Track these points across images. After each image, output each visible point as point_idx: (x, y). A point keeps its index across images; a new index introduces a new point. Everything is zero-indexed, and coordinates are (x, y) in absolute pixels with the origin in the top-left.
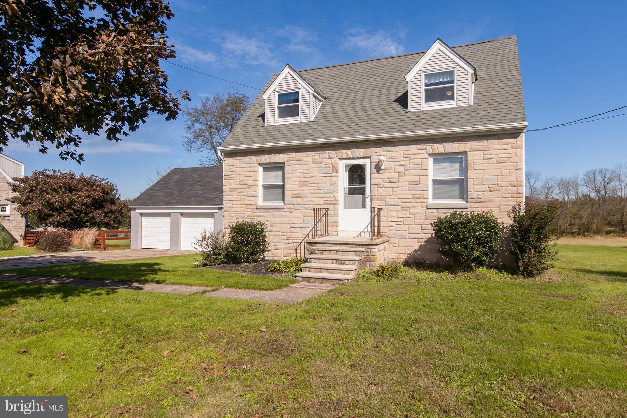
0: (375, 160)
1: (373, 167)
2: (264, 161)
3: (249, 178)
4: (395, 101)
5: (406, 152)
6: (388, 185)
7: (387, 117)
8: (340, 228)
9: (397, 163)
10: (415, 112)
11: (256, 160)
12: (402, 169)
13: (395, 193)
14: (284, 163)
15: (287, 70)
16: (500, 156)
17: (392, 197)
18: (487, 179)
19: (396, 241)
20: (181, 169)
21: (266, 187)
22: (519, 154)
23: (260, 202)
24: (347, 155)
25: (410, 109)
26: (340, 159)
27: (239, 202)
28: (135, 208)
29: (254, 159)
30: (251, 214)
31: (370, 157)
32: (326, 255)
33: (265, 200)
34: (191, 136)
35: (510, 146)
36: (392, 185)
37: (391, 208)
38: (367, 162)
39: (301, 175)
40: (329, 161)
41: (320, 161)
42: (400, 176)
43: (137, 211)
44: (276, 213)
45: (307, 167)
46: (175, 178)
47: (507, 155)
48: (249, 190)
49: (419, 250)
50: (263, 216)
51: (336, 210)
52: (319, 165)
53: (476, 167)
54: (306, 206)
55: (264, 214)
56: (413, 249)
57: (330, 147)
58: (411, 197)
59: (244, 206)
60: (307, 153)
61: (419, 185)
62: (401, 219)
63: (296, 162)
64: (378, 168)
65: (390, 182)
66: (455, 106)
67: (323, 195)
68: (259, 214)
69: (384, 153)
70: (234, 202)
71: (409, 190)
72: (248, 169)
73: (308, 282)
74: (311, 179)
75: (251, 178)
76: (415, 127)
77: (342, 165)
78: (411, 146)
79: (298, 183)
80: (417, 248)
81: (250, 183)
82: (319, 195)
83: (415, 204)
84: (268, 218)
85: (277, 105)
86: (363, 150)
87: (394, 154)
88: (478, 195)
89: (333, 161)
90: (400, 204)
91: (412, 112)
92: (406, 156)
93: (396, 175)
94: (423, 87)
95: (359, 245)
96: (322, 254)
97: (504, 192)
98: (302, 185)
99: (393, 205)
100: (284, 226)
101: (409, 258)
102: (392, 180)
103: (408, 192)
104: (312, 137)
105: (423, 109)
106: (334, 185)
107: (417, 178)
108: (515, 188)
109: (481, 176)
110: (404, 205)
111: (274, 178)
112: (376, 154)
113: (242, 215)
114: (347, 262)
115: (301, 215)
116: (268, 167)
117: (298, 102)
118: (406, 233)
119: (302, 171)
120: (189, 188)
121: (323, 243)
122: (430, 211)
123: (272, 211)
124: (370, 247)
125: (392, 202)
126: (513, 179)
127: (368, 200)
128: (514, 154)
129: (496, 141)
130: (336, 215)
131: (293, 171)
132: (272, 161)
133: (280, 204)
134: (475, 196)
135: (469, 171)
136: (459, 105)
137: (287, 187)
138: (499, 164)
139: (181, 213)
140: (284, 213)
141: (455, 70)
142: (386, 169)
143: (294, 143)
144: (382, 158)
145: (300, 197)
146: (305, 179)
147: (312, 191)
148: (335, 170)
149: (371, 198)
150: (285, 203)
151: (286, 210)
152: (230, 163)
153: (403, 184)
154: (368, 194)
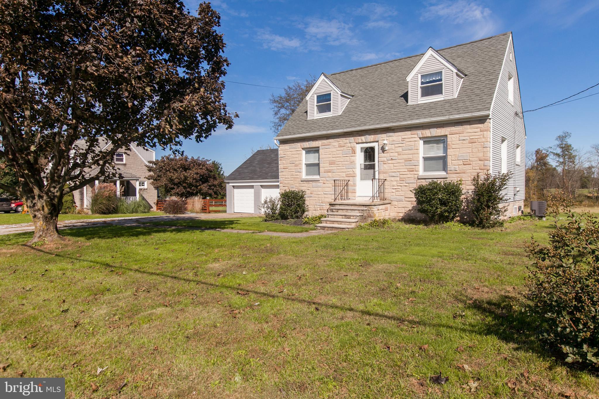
0: (381, 143)
1: (380, 148)
2: (305, 147)
3: (295, 159)
4: (402, 96)
5: (403, 137)
6: (390, 162)
7: (392, 110)
8: (357, 194)
9: (397, 145)
10: (413, 105)
11: (301, 146)
12: (400, 150)
13: (395, 168)
14: (319, 147)
15: (322, 77)
16: (471, 137)
17: (393, 171)
18: (462, 156)
19: (396, 203)
20: (263, 151)
21: (308, 165)
22: (485, 136)
23: (304, 176)
24: (362, 140)
25: (410, 103)
26: (357, 143)
27: (289, 177)
28: (229, 182)
29: (299, 145)
30: (298, 185)
31: (377, 141)
32: (340, 213)
33: (307, 174)
34: (277, 121)
35: (479, 130)
36: (393, 161)
37: (392, 179)
38: (376, 145)
39: (330, 156)
40: (349, 145)
41: (343, 145)
42: (399, 155)
43: (230, 184)
44: (314, 184)
45: (334, 150)
46: (258, 158)
47: (477, 137)
48: (296, 168)
49: (412, 210)
50: (304, 186)
51: (354, 181)
52: (342, 148)
53: (454, 146)
54: (334, 179)
55: (306, 185)
56: (408, 209)
57: (350, 134)
58: (406, 170)
59: (292, 179)
61: (412, 162)
62: (400, 187)
63: (327, 147)
64: (383, 150)
65: (392, 159)
66: (443, 99)
67: (345, 170)
69: (388, 138)
70: (286, 177)
71: (405, 165)
72: (295, 152)
73: (324, 230)
74: (337, 158)
75: (297, 159)
76: (411, 117)
77: (358, 147)
78: (406, 132)
79: (328, 162)
80: (410, 208)
81: (297, 163)
82: (343, 170)
83: (409, 176)
84: (307, 187)
85: (316, 104)
86: (373, 136)
87: (394, 138)
88: (455, 168)
89: (352, 145)
90: (399, 175)
91: (411, 105)
92: (403, 139)
93: (396, 154)
94: (420, 85)
95: (363, 205)
96: (337, 212)
97: (474, 165)
98: (332, 163)
99: (394, 176)
100: (319, 193)
101: (405, 216)
102: (393, 158)
103: (405, 167)
104: (337, 127)
105: (419, 102)
106: (353, 162)
107: (411, 156)
108: (482, 162)
109: (457, 153)
110: (402, 176)
111: (313, 158)
112: (382, 139)
113: (292, 186)
114: (352, 217)
115: (330, 185)
116: (309, 151)
117: (330, 101)
118: (403, 198)
119: (331, 153)
120: (267, 166)
121: (340, 205)
122: (420, 181)
123: (311, 182)
124: (370, 207)
125: (393, 174)
126: (481, 155)
127: (377, 173)
128: (482, 136)
129: (468, 126)
130: (354, 185)
131: (325, 153)
132: (311, 146)
133: (317, 177)
134: (453, 169)
135: (448, 150)
136: (446, 98)
137: (321, 165)
138: (471, 144)
139: (261, 186)
140: (319, 184)
141: (443, 71)
142: (389, 149)
143: (324, 132)
144: (385, 142)
145: (330, 172)
146: (333, 159)
147: (338, 168)
148: (354, 152)
149: (379, 172)
150: (320, 176)
151: (321, 181)
152: (283, 149)
153: (401, 161)
154: (377, 169)
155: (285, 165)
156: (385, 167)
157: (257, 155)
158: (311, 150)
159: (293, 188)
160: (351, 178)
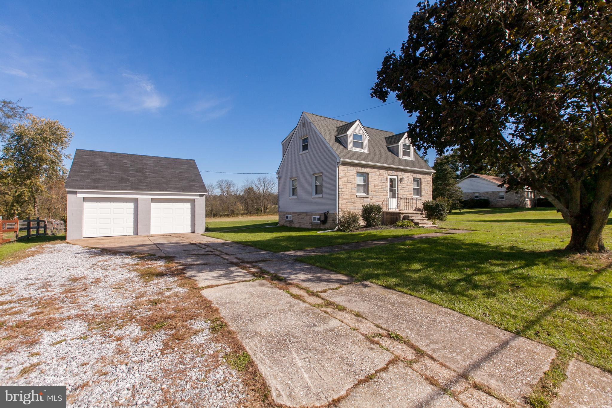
0: (400, 177)
1: (399, 180)
2: (359, 171)
3: (352, 180)
6: (403, 189)
8: (389, 207)
9: (405, 180)
12: (406, 182)
14: (368, 173)
16: (428, 181)
17: (404, 194)
21: (358, 185)
24: (391, 173)
25: (400, 157)
26: (389, 175)
28: (77, 191)
29: (355, 169)
30: (353, 200)
35: (429, 178)
36: (404, 189)
37: (404, 198)
38: (396, 177)
39: (375, 180)
40: (385, 175)
41: (382, 175)
43: (79, 195)
44: (364, 199)
45: (377, 177)
48: (352, 186)
50: (359, 200)
51: (387, 199)
52: (382, 177)
54: (377, 196)
57: (386, 169)
59: (350, 195)
60: (378, 169)
61: (411, 190)
63: (373, 174)
64: (401, 181)
65: (404, 187)
66: (411, 159)
69: (402, 175)
70: (345, 193)
72: (352, 174)
74: (379, 183)
77: (389, 177)
78: (409, 173)
79: (374, 185)
82: (382, 191)
84: (362, 201)
85: (353, 140)
86: (396, 172)
91: (401, 159)
92: (408, 177)
93: (405, 185)
94: (403, 149)
97: (428, 194)
98: (376, 186)
105: (404, 158)
106: (386, 186)
107: (410, 187)
108: (430, 193)
109: (424, 188)
110: (407, 197)
112: (400, 175)
115: (375, 201)
117: (362, 141)
120: (140, 174)
122: (414, 200)
123: (362, 198)
125: (404, 196)
126: (430, 189)
129: (427, 176)
131: (372, 178)
132: (363, 171)
133: (365, 195)
134: (423, 195)
135: (422, 186)
138: (428, 184)
139: (152, 199)
146: (377, 183)
147: (379, 189)
148: (387, 179)
149: (398, 194)
150: (368, 194)
151: (369, 198)
152: (342, 169)
153: (407, 189)
154: (397, 192)
155: (344, 183)
156: (401, 192)
157: (85, 155)
158: (359, 174)
159: (350, 202)
160: (386, 197)
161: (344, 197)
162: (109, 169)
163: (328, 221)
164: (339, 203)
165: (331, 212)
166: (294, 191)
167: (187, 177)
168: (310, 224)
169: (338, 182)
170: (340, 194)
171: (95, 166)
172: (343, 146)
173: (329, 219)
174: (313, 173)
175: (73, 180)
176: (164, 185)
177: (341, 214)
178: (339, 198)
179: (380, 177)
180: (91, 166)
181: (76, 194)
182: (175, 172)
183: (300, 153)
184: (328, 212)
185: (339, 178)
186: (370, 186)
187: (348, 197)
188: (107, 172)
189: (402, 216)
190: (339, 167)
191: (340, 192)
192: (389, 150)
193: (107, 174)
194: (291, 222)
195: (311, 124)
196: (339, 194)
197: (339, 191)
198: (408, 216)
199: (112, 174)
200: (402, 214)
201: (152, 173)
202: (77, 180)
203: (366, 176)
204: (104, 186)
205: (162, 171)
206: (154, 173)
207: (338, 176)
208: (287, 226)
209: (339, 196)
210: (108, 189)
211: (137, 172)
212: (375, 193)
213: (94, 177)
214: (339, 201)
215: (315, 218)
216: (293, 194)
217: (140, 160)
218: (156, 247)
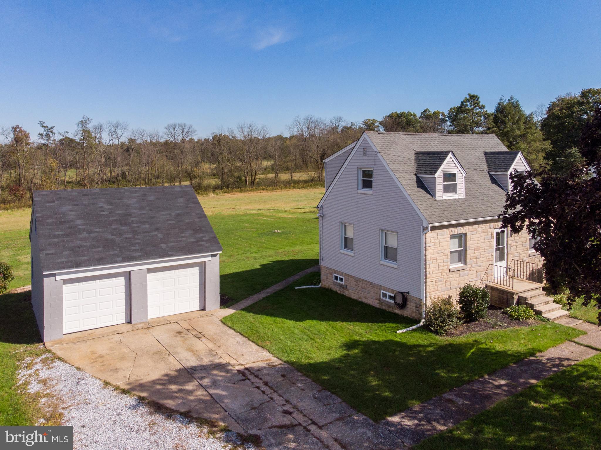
2: (454, 233)
6: (515, 244)
11: (449, 232)
13: (517, 249)
14: (467, 233)
15: (449, 155)
21: (452, 253)
23: (450, 266)
24: (498, 226)
26: (494, 229)
27: (437, 269)
28: (55, 273)
29: (447, 232)
30: (446, 277)
37: (516, 258)
38: (505, 230)
39: (476, 242)
40: (489, 230)
41: (486, 231)
42: (519, 238)
43: (58, 278)
44: (461, 273)
45: (478, 235)
48: (444, 257)
50: (454, 277)
52: (486, 234)
54: (478, 264)
55: (454, 275)
57: (490, 221)
58: (523, 250)
59: (441, 271)
60: (480, 225)
61: (526, 243)
62: (520, 265)
63: (473, 233)
65: (516, 242)
68: (451, 276)
71: (523, 246)
72: (444, 240)
74: (481, 244)
75: (446, 248)
77: (495, 233)
79: (474, 248)
82: (485, 255)
83: (524, 255)
84: (457, 277)
85: (443, 183)
90: (519, 255)
98: (476, 249)
100: (466, 282)
103: (522, 248)
106: (492, 247)
107: (525, 239)
110: (521, 256)
113: (440, 279)
115: (475, 272)
117: (456, 181)
119: (476, 239)
122: (530, 258)
123: (458, 272)
125: (516, 254)
127: (505, 255)
130: (493, 268)
131: (471, 240)
132: (459, 233)
133: (463, 265)
140: (465, 272)
145: (475, 258)
146: (478, 245)
147: (481, 253)
148: (492, 235)
149: (507, 254)
150: (465, 264)
151: (468, 269)
152: (431, 235)
153: (521, 243)
154: (506, 251)
155: (433, 256)
156: (512, 249)
157: (49, 202)
158: (453, 237)
159: (441, 281)
160: (490, 262)
161: (433, 275)
162: (85, 224)
163: (408, 306)
164: (426, 286)
165: (412, 294)
166: (347, 243)
167: (188, 223)
168: (378, 301)
169: (425, 255)
170: (428, 273)
171: (65, 222)
172: (429, 193)
173: (408, 303)
174: (383, 228)
175: (48, 254)
176: (163, 246)
177: (429, 303)
178: (426, 279)
179: (482, 234)
180: (61, 223)
181: (55, 276)
182: (170, 215)
183: (359, 191)
184: (408, 293)
185: (425, 250)
186: (468, 252)
187: (438, 275)
188: (84, 230)
189: (516, 297)
190: (425, 234)
191: (427, 270)
192: (494, 180)
193: (85, 235)
194: (344, 287)
195: (379, 155)
196: (425, 272)
197: (425, 269)
198: (525, 299)
199: (92, 235)
200: (516, 294)
201: (141, 223)
202: (52, 254)
203: (462, 238)
204: (88, 260)
205: (153, 217)
206: (143, 223)
207: (425, 247)
208: (336, 292)
209: (426, 275)
210: (94, 265)
211: (122, 225)
212: (475, 260)
213: (71, 245)
214: (425, 283)
215: (385, 295)
216: (346, 246)
217: (119, 199)
218: (205, 393)
